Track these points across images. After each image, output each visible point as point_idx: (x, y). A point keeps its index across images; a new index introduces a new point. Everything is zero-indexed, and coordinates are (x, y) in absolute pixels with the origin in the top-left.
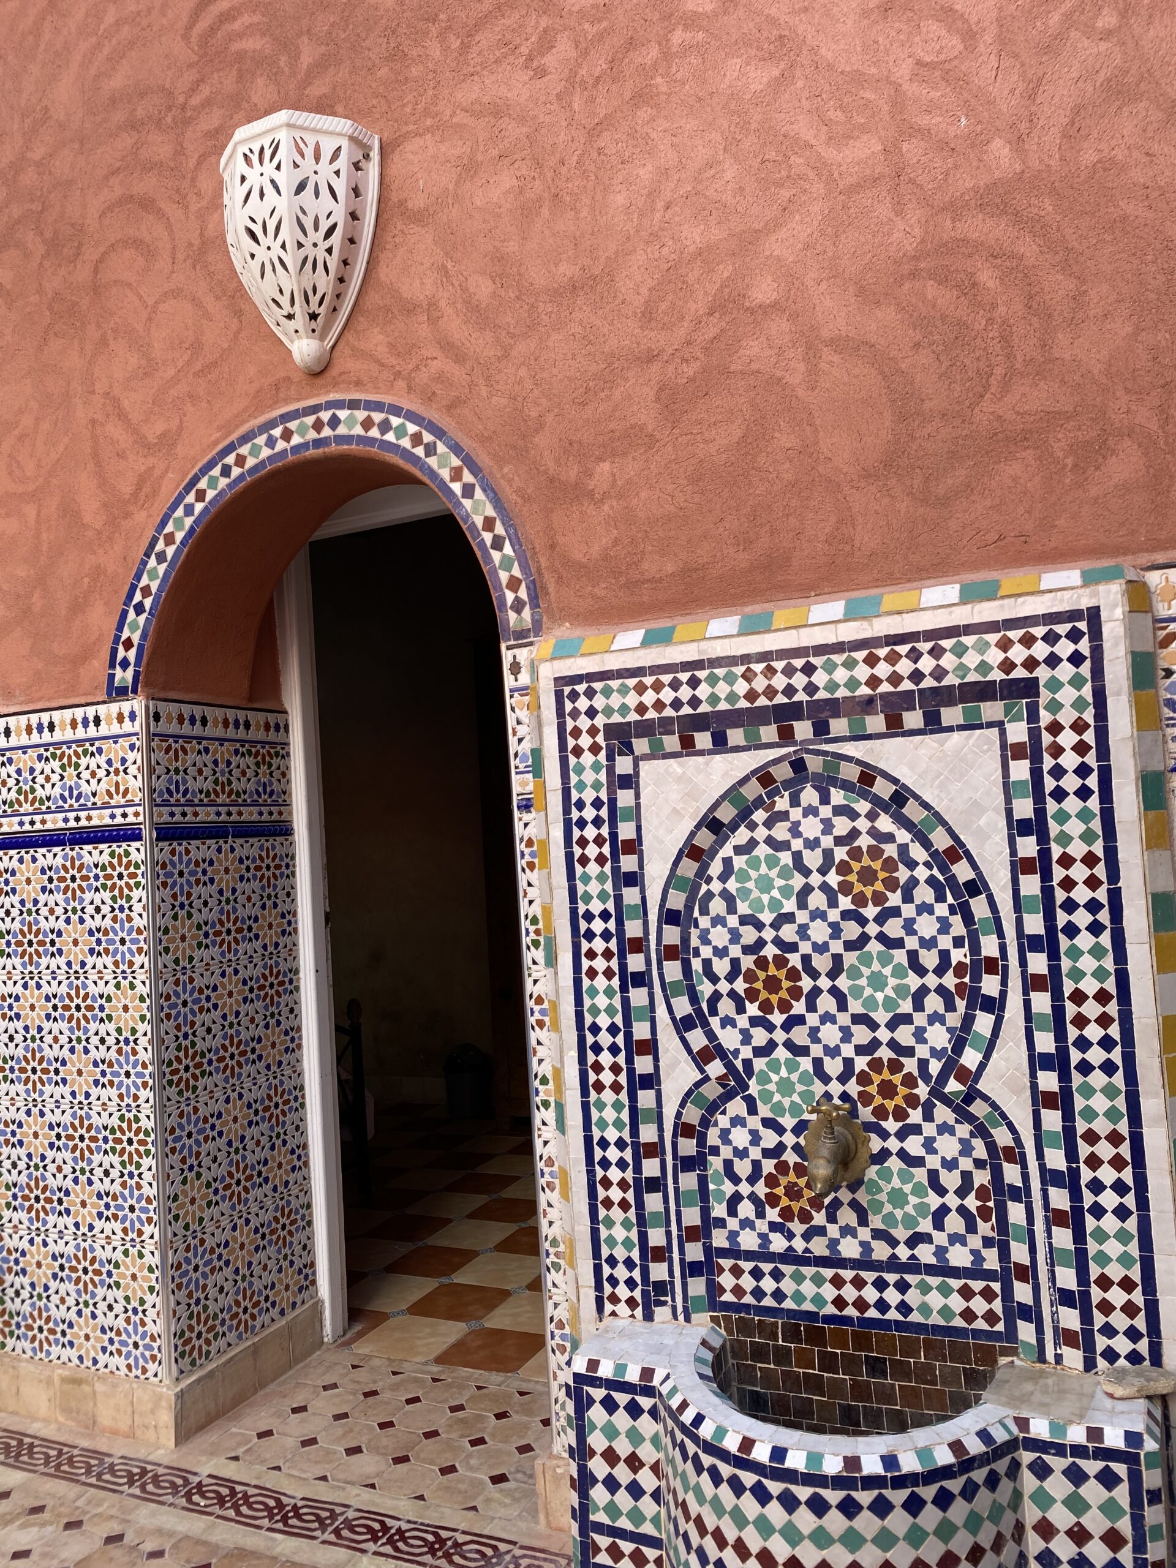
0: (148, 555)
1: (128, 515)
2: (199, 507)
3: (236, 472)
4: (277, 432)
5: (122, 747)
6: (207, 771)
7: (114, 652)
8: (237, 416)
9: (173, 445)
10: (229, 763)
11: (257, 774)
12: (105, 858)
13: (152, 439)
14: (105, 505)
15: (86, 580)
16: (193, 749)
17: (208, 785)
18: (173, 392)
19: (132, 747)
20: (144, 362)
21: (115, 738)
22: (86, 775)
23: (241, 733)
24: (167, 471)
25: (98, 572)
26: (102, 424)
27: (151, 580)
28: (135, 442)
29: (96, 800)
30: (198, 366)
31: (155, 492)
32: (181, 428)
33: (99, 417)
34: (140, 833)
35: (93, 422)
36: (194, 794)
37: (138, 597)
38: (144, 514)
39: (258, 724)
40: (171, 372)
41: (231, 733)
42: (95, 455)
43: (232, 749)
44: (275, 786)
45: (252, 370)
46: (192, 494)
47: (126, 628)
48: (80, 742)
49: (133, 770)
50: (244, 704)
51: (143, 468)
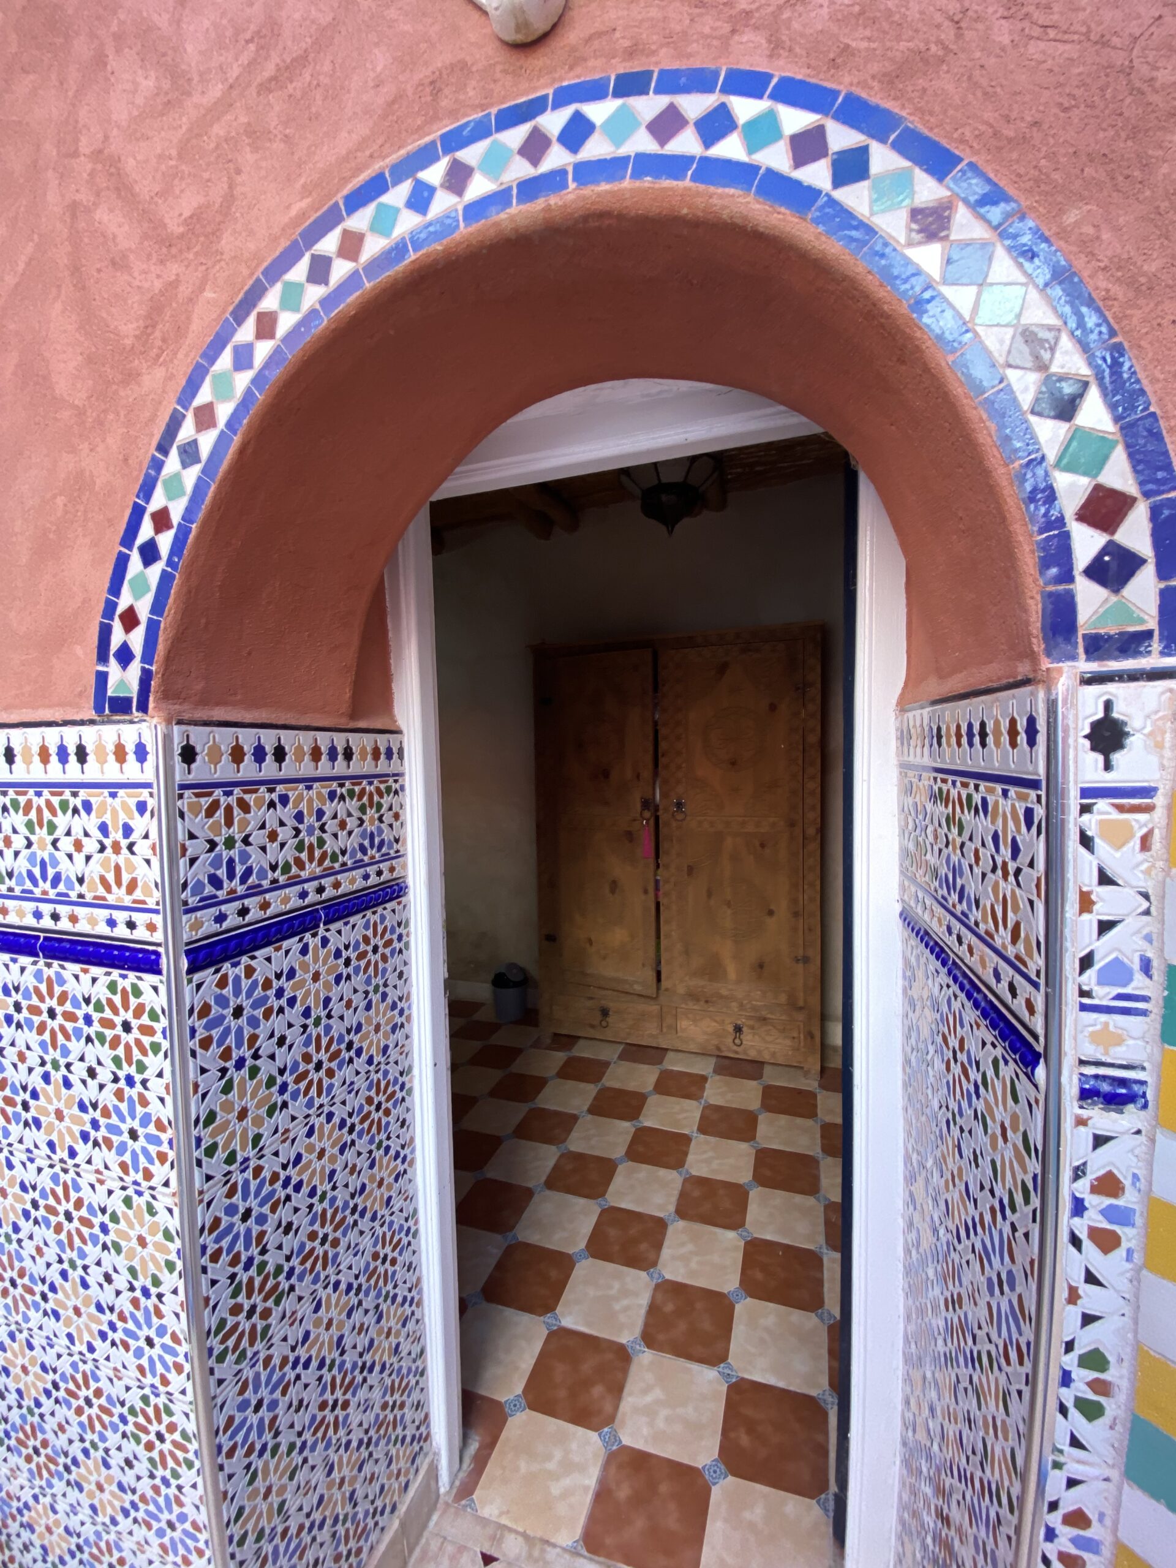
0: (164, 449)
1: (131, 377)
2: (263, 350)
3: (341, 269)
4: (434, 174)
5: (125, 805)
6: (284, 834)
7: (105, 633)
8: (346, 159)
9: (216, 233)
10: (320, 814)
11: (362, 821)
12: (100, 992)
13: (175, 227)
14: (90, 360)
15: (60, 501)
16: (259, 803)
17: (288, 854)
18: (218, 130)
19: (142, 807)
20: (166, 84)
21: (113, 788)
22: (66, 844)
23: (340, 767)
24: (201, 289)
25: (80, 483)
26: (88, 211)
27: (171, 497)
28: (145, 236)
29: (83, 889)
30: (269, 70)
31: (180, 330)
32: (230, 198)
33: (84, 197)
34: (157, 962)
35: (74, 208)
36: (262, 874)
37: (146, 531)
38: (160, 373)
39: (363, 751)
40: (216, 91)
41: (324, 767)
42: (76, 269)
43: (325, 792)
44: (387, 835)
45: (381, 60)
46: (250, 323)
47: (125, 589)
48: (56, 787)
49: (143, 848)
50: (343, 722)
51: (158, 285)
